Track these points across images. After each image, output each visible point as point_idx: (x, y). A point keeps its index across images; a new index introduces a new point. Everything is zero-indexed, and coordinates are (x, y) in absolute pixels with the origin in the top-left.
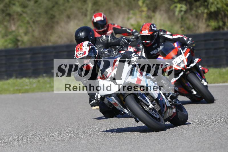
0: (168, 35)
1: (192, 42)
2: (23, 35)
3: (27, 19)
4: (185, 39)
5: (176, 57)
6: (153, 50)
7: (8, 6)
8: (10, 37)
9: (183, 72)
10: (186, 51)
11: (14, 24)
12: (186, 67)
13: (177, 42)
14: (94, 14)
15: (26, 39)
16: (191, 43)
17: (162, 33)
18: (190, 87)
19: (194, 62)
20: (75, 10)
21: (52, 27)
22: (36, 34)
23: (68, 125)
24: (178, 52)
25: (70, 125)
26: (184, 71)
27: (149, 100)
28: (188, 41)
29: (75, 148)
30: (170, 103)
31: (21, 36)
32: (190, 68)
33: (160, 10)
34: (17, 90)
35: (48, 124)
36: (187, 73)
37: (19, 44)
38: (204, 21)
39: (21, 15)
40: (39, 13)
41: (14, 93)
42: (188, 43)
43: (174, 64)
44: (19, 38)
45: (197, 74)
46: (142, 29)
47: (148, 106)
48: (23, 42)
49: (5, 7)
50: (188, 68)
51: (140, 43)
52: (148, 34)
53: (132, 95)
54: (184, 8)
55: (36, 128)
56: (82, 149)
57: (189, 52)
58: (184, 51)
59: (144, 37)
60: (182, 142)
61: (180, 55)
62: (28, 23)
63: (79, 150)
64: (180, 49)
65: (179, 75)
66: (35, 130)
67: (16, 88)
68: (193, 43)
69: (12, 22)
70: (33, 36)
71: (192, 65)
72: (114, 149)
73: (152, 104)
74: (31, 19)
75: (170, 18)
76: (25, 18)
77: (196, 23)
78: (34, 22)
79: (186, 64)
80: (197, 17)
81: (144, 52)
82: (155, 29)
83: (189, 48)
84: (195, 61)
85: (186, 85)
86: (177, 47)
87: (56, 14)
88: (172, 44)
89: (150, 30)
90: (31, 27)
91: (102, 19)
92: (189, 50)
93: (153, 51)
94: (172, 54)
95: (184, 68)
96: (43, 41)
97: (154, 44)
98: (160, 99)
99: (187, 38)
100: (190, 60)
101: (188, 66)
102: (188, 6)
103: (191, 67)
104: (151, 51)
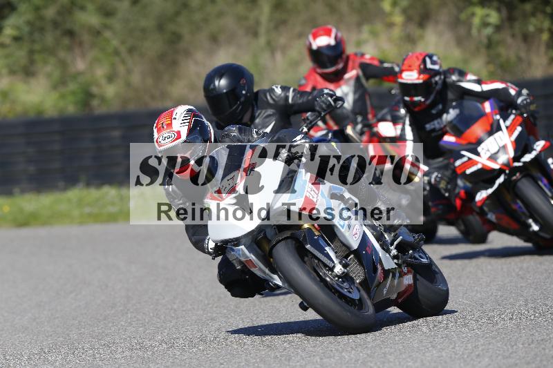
0: (470, 81)
1: (528, 101)
2: (103, 81)
3: (115, 42)
4: (513, 92)
5: (487, 136)
6: (433, 120)
7: (66, 11)
8: (72, 86)
9: (506, 174)
10: (511, 124)
11: (83, 56)
12: (511, 161)
13: (492, 100)
14: (314, 30)
15: (110, 91)
16: (525, 102)
17: (454, 78)
18: (523, 213)
19: (533, 149)
20: (229, 22)
21: (174, 63)
22: (136, 78)
23: (213, 300)
24: (491, 125)
25: (218, 300)
26: (507, 172)
27: (336, 253)
28: (518, 98)
29: (229, 356)
30: (396, 261)
31: (98, 85)
32: (520, 164)
33: (437, 22)
34: (90, 215)
35: (164, 299)
36: (514, 178)
37: (95, 103)
38: (543, 49)
39: (98, 33)
40: (143, 31)
41: (81, 223)
42: (519, 101)
43: (481, 154)
44: (95, 90)
45: (542, 181)
46: (404, 68)
47: (331, 269)
48: (103, 99)
49: (59, 13)
50: (517, 164)
51: (399, 102)
52: (418, 79)
53: (289, 240)
54: (494, 17)
55: (135, 307)
56: (246, 360)
57: (520, 125)
58: (508, 122)
59: (408, 89)
60: (489, 344)
61: (497, 131)
62: (116, 53)
63: (240, 362)
64: (498, 117)
65: (494, 183)
66: (133, 312)
67: (87, 210)
68: (531, 103)
69: (77, 51)
70: (128, 84)
71: (528, 158)
72: (325, 360)
73: (340, 263)
74: (123, 42)
75: (460, 42)
76: (107, 41)
77: (523, 55)
78: (131, 50)
79: (512, 154)
80: (526, 38)
81: (410, 125)
82: (436, 67)
83: (521, 115)
84: (535, 147)
85: (514, 207)
86: (492, 112)
87: (185, 31)
88: (479, 105)
89: (424, 70)
90: (123, 62)
91: (333, 42)
92: (520, 119)
93: (432, 123)
94: (478, 129)
95: (507, 165)
96: (153, 97)
97: (433, 105)
98: (366, 251)
99: (517, 89)
100: (522, 146)
101: (517, 159)
102: (504, 12)
103: (524, 163)
104: (426, 123)
